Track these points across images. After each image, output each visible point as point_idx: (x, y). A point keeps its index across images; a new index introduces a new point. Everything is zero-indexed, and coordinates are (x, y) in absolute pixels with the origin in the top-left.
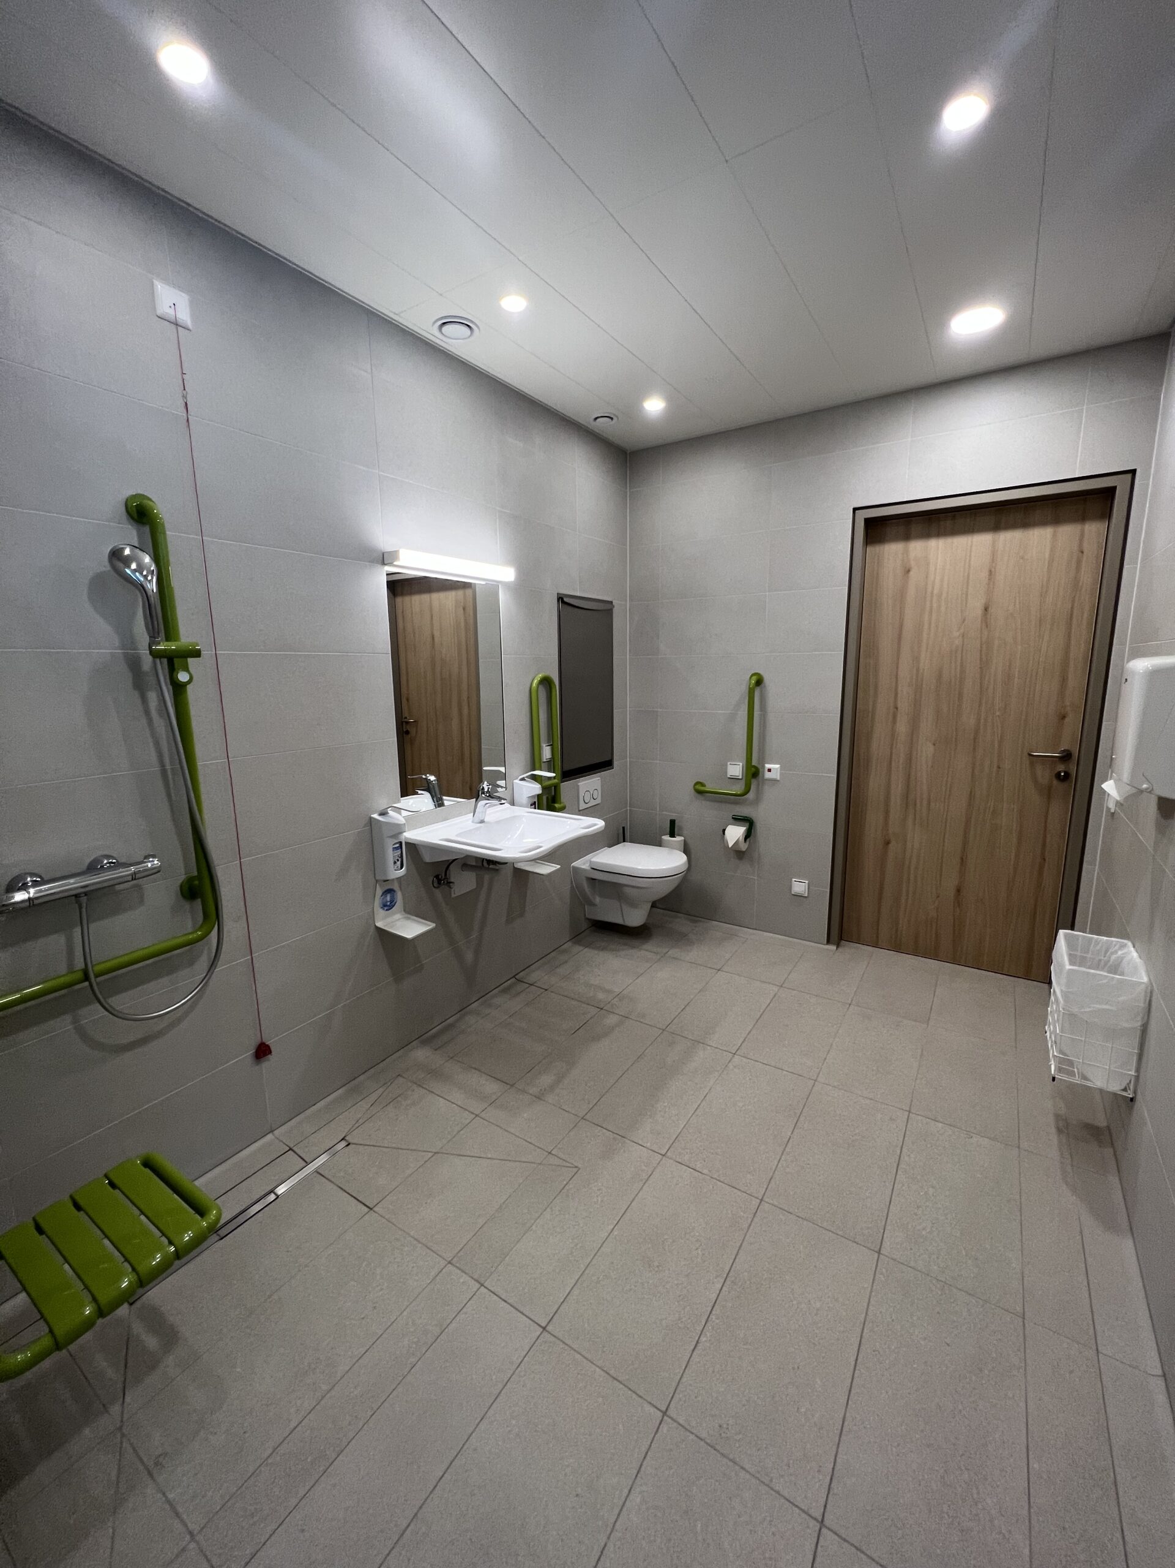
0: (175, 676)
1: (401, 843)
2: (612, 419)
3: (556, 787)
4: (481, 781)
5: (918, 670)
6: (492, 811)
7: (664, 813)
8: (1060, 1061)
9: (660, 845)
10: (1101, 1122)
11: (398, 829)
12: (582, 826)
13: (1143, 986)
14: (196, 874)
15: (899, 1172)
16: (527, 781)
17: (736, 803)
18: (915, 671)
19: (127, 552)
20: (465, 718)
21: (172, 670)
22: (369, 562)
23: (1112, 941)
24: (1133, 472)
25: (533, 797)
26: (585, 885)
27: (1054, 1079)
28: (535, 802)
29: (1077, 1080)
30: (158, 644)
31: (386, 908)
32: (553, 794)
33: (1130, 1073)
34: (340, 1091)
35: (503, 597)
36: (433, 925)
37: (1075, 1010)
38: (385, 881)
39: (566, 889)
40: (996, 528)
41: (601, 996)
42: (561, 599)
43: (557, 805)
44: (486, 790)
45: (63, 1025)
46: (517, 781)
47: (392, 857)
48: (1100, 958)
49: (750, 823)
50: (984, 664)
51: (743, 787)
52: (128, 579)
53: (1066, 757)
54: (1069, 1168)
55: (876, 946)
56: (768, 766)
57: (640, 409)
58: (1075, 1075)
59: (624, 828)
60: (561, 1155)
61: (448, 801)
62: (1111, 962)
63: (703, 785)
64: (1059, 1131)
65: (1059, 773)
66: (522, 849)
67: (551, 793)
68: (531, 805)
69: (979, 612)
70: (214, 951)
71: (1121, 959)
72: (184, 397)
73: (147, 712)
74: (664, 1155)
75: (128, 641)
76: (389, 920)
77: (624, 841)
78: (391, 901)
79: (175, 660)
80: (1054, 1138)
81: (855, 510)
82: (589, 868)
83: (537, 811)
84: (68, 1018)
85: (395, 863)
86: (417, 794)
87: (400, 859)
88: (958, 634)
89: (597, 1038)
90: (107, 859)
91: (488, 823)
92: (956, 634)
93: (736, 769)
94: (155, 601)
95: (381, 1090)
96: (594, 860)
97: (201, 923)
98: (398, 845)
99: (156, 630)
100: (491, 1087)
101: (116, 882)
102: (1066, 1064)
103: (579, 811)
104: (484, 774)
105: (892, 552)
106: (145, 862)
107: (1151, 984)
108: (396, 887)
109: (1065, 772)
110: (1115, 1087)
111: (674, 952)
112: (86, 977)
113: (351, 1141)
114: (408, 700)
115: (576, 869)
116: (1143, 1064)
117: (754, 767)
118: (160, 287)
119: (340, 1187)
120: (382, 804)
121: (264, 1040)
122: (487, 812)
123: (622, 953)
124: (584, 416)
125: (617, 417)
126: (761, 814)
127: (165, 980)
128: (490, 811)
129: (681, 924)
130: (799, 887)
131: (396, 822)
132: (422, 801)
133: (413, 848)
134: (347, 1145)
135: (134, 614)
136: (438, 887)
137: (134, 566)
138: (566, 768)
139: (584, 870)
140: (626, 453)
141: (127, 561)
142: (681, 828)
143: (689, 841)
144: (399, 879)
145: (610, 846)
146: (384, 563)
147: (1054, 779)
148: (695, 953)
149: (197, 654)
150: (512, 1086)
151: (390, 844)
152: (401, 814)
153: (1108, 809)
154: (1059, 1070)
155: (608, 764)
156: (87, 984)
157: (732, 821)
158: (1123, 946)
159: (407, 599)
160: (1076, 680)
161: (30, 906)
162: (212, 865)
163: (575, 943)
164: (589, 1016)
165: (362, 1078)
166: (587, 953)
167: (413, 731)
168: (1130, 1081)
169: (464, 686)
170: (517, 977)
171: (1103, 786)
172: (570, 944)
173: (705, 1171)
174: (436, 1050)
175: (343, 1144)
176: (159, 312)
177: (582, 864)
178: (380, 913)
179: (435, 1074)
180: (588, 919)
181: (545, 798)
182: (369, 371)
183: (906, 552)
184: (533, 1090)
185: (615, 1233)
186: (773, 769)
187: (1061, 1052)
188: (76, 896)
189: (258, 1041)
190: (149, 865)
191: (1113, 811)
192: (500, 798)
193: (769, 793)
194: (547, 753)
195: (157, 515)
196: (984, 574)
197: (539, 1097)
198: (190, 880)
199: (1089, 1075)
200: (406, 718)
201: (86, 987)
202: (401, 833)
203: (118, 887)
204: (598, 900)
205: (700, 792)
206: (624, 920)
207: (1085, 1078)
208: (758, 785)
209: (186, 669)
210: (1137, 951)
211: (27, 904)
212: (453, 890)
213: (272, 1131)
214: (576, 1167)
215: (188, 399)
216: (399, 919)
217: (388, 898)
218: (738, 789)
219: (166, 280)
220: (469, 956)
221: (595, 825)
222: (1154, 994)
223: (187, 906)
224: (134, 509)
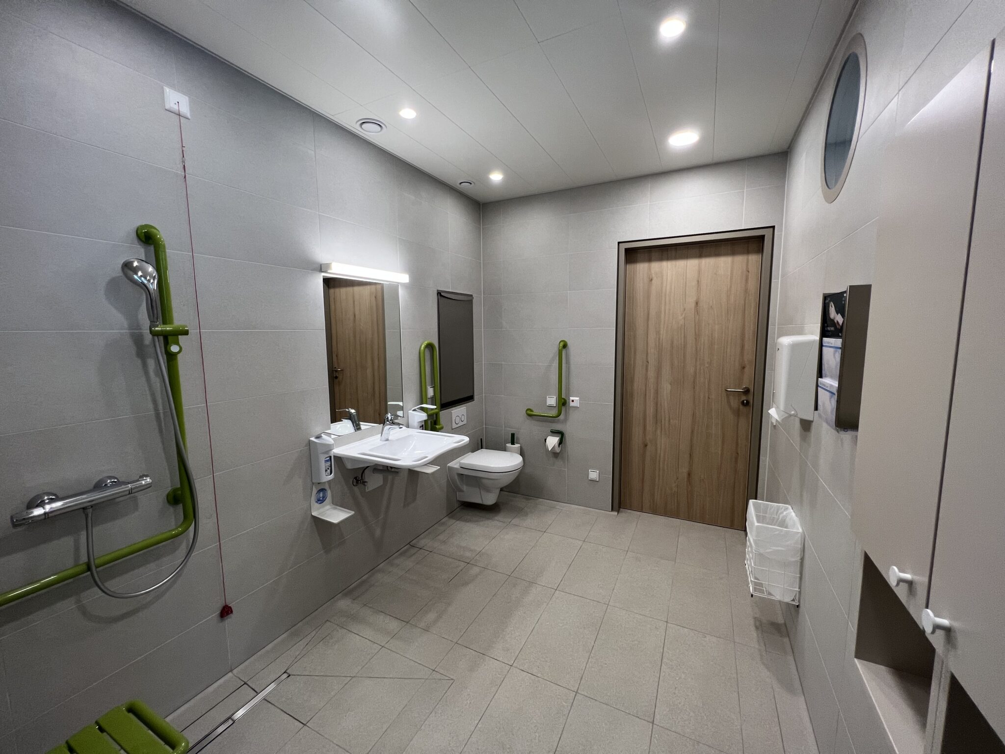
0: (168, 348)
1: (330, 457)
2: (471, 183)
3: (437, 414)
4: (387, 413)
5: (659, 339)
6: (394, 433)
7: (508, 429)
8: (756, 584)
9: (505, 450)
10: (780, 620)
11: (329, 448)
12: (454, 441)
13: (799, 535)
14: (179, 486)
15: (663, 665)
16: (419, 412)
17: (553, 422)
18: (657, 339)
19: (135, 264)
20: (376, 367)
21: (167, 344)
22: (311, 270)
23: (780, 506)
24: (773, 227)
25: (421, 422)
26: (456, 477)
27: (752, 596)
28: (423, 425)
29: (765, 596)
30: (157, 326)
31: (319, 502)
32: (435, 419)
33: (795, 589)
34: (283, 636)
35: (401, 292)
36: (353, 513)
37: (762, 551)
38: (319, 483)
39: (444, 482)
40: (700, 256)
41: (468, 554)
42: (439, 294)
43: (437, 427)
44: (390, 419)
45: (67, 606)
46: (411, 412)
47: (324, 467)
48: (773, 516)
49: (561, 434)
50: (697, 336)
51: (557, 412)
52: (135, 282)
53: (747, 391)
54: (764, 653)
55: (641, 511)
56: (572, 398)
57: (488, 179)
58: (763, 593)
59: (481, 439)
60: (442, 671)
61: (364, 426)
62: (780, 519)
63: (531, 411)
64: (757, 628)
65: (743, 401)
66: (414, 459)
67: (434, 418)
68: (420, 427)
69: (693, 305)
70: (191, 541)
71: (786, 516)
72: (183, 162)
73: (146, 373)
74: (511, 666)
75: (135, 326)
76: (321, 510)
77: (482, 448)
78: (323, 497)
79: (168, 338)
80: (754, 634)
81: (619, 243)
82: (459, 467)
83: (424, 431)
84: (72, 600)
85: (326, 471)
86: (342, 421)
87: (330, 468)
88: (682, 317)
89: (466, 584)
90: (110, 479)
91: (391, 441)
92: (680, 318)
93: (552, 401)
94: (155, 295)
95: (314, 632)
96: (462, 461)
97: (181, 523)
98: (328, 458)
99: (156, 316)
100: (393, 625)
101: (117, 496)
102: (758, 586)
103: (452, 429)
104: (388, 406)
105: (642, 269)
106: (140, 481)
107: (804, 534)
108: (327, 487)
109: (747, 401)
110: (788, 599)
111: (516, 521)
112: (89, 568)
113: (290, 673)
114: (337, 356)
115: (450, 469)
116: (803, 584)
117: (564, 399)
118: (167, 90)
119: (282, 710)
120: (317, 430)
121: (227, 604)
122: (391, 433)
123: (481, 523)
124: (454, 181)
125: (474, 184)
126: (568, 429)
127: (152, 566)
128: (392, 432)
129: (520, 502)
130: (593, 475)
131: (327, 443)
132: (345, 427)
133: (339, 460)
134: (288, 677)
135: (140, 306)
136: (356, 485)
137: (140, 274)
138: (444, 401)
139: (456, 468)
140: (479, 204)
141: (135, 270)
142: (518, 439)
143: (524, 447)
144: (329, 482)
145: (473, 451)
146: (321, 271)
147: (740, 404)
148: (530, 521)
149: (186, 333)
150: (407, 622)
151: (323, 458)
152: (330, 437)
153: (772, 423)
154: (755, 589)
155: (470, 398)
156: (89, 573)
157: (551, 433)
158: (787, 509)
159: (337, 290)
160: (749, 346)
161: (45, 519)
162: (191, 478)
163: (450, 518)
164: (460, 568)
165: (300, 624)
166: (458, 525)
167: (340, 377)
168: (796, 594)
169: (376, 347)
170: (410, 544)
171: (769, 411)
172: (446, 519)
173: (539, 675)
174: (354, 600)
175: (285, 675)
176: (167, 108)
177: (454, 464)
178: (315, 505)
179: (354, 618)
180: (459, 501)
181: (429, 422)
182: (314, 150)
183: (650, 269)
184: (422, 625)
185: (479, 726)
186: (575, 400)
187: (756, 578)
188: (84, 509)
189: (224, 604)
190: (143, 482)
191: (775, 424)
192: (399, 424)
193: (574, 417)
194: (430, 392)
195: (160, 239)
196: (695, 283)
197: (426, 630)
198: (175, 491)
199: (773, 593)
200: (335, 368)
201: (88, 575)
202: (331, 450)
203: (118, 500)
204: (465, 488)
205: (530, 415)
206: (482, 500)
207: (770, 594)
208: (566, 409)
209: (177, 343)
210: (794, 512)
211: (43, 517)
212: (366, 487)
213: (231, 671)
214: (452, 679)
215: (186, 163)
216: (329, 509)
217: (321, 495)
218: (553, 413)
219: (172, 86)
220: (378, 532)
221: (463, 440)
222: (806, 541)
223: (171, 509)
224: (143, 234)
